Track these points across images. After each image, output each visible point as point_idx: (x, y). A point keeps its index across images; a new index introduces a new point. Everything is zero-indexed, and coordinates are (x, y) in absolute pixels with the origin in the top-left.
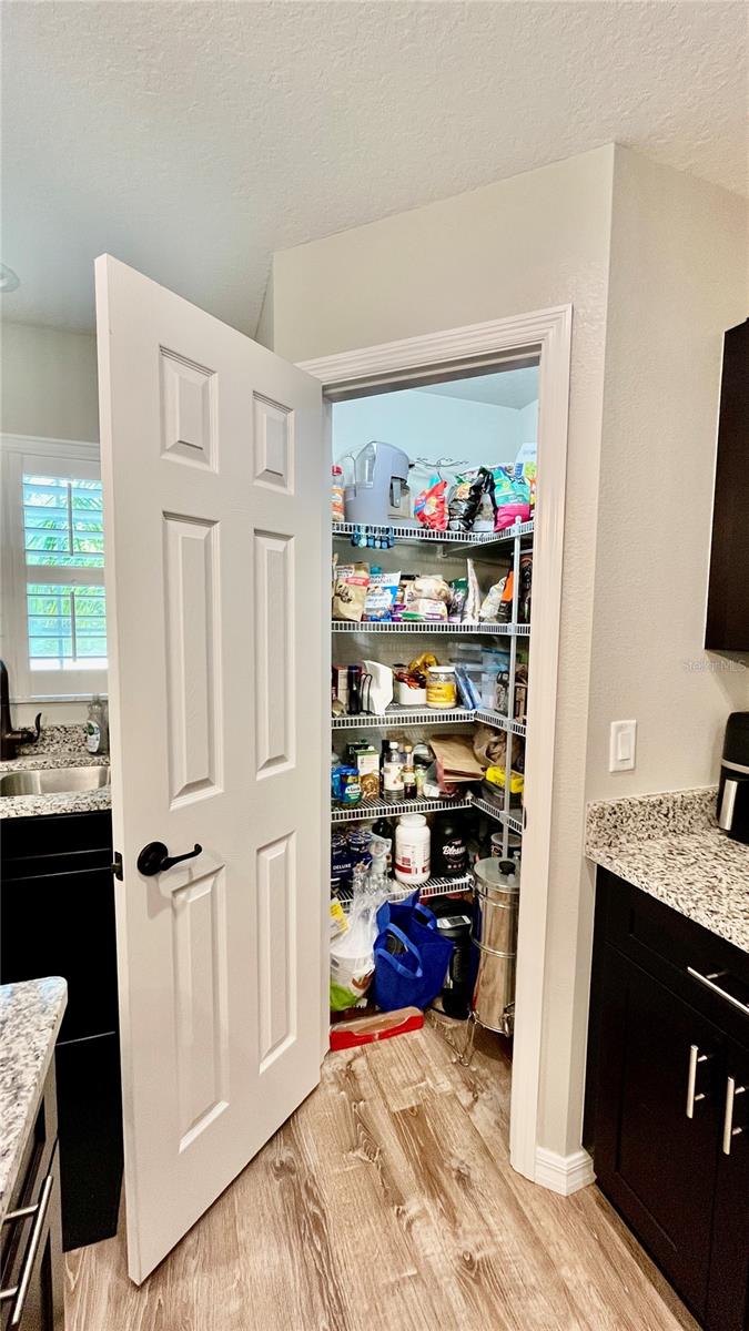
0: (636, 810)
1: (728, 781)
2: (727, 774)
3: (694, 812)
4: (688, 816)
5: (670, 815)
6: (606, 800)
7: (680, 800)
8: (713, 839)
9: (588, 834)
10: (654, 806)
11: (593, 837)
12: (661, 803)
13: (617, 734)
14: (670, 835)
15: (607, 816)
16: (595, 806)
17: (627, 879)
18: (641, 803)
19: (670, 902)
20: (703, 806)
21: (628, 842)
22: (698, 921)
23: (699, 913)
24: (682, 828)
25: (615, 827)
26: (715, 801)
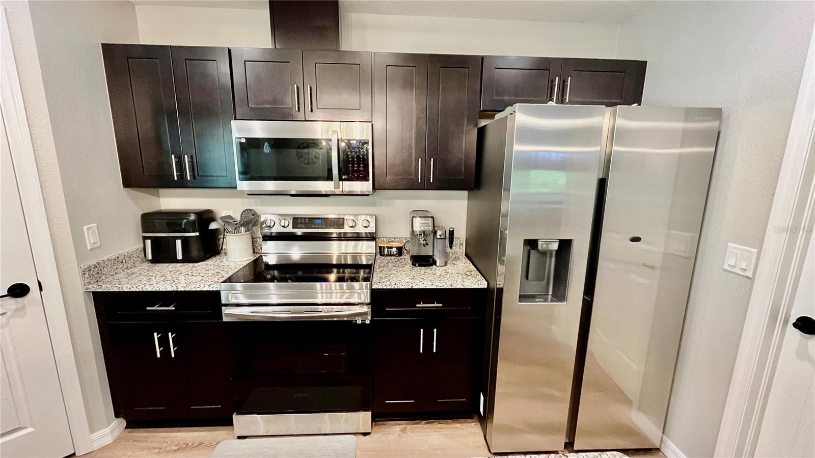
0: (107, 263)
1: (146, 241)
2: (145, 238)
3: (134, 258)
4: (132, 260)
5: (124, 262)
6: (90, 263)
7: (127, 254)
8: (146, 265)
9: (84, 280)
10: (115, 260)
11: (87, 281)
12: (118, 257)
13: (88, 233)
14: (125, 270)
15: (93, 269)
16: (84, 266)
17: (111, 290)
18: (108, 260)
19: (134, 290)
20: (138, 255)
21: (106, 278)
22: (147, 290)
23: (146, 287)
24: (130, 266)
25: (98, 273)
26: (143, 251)
